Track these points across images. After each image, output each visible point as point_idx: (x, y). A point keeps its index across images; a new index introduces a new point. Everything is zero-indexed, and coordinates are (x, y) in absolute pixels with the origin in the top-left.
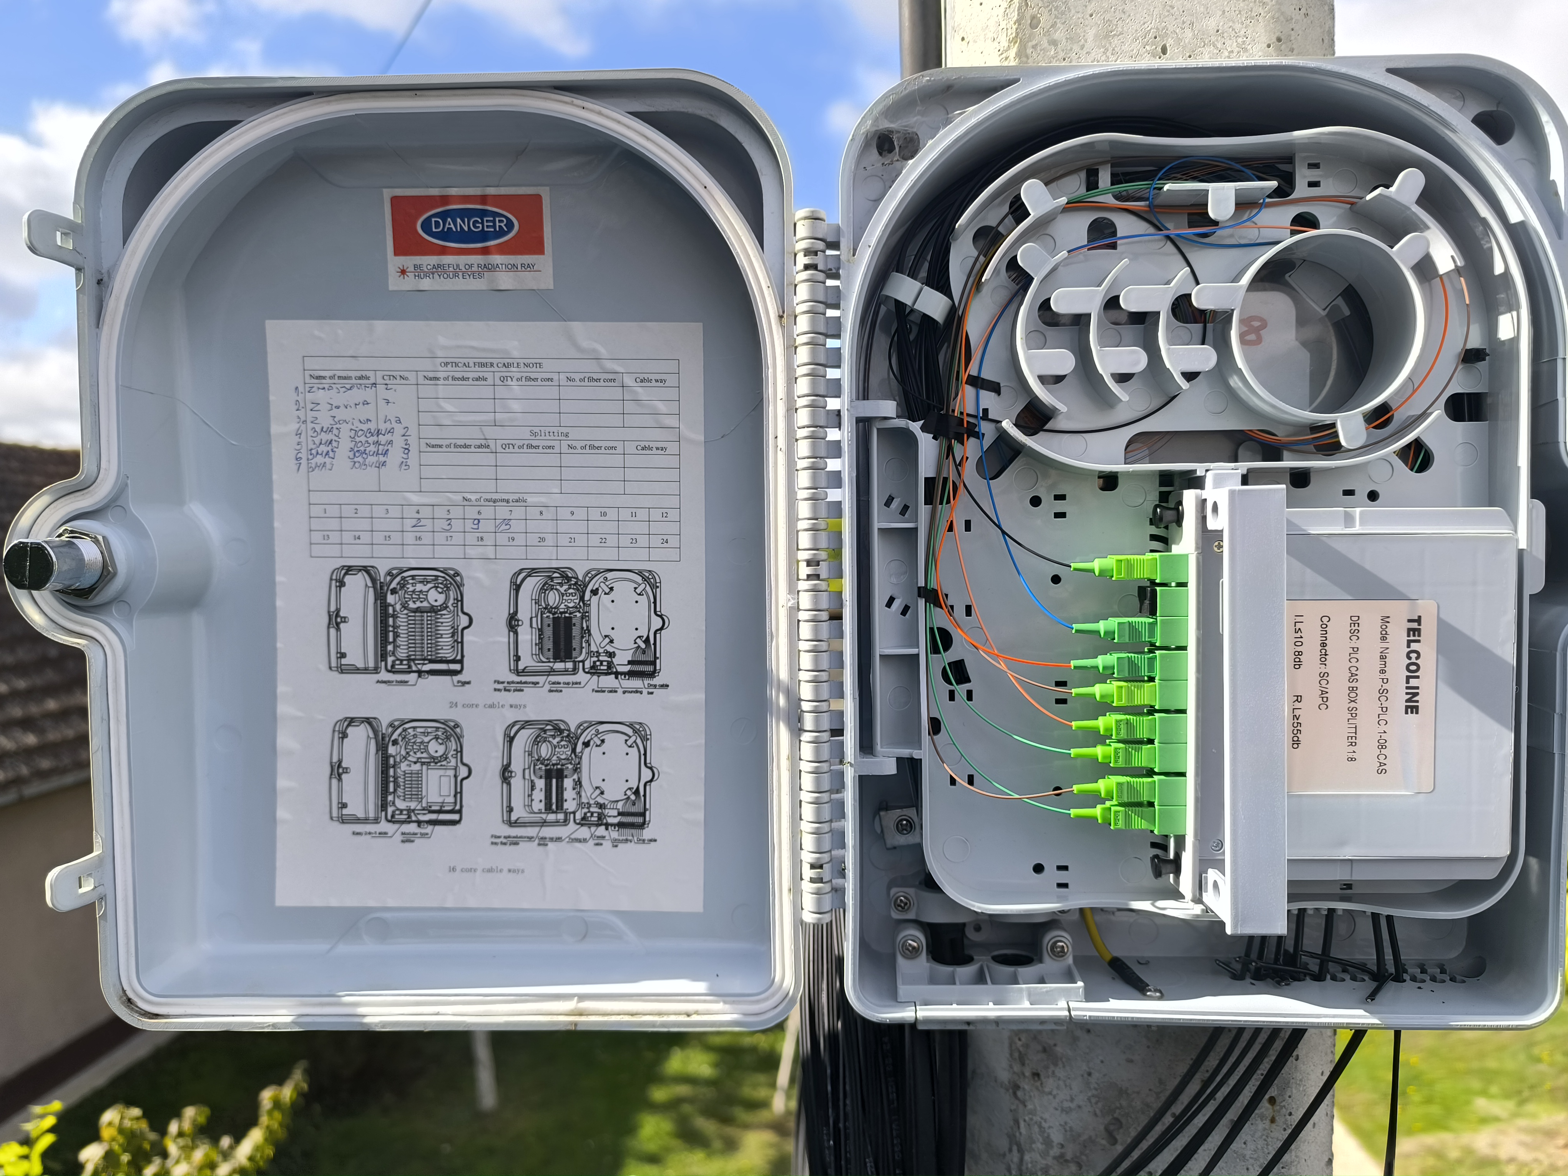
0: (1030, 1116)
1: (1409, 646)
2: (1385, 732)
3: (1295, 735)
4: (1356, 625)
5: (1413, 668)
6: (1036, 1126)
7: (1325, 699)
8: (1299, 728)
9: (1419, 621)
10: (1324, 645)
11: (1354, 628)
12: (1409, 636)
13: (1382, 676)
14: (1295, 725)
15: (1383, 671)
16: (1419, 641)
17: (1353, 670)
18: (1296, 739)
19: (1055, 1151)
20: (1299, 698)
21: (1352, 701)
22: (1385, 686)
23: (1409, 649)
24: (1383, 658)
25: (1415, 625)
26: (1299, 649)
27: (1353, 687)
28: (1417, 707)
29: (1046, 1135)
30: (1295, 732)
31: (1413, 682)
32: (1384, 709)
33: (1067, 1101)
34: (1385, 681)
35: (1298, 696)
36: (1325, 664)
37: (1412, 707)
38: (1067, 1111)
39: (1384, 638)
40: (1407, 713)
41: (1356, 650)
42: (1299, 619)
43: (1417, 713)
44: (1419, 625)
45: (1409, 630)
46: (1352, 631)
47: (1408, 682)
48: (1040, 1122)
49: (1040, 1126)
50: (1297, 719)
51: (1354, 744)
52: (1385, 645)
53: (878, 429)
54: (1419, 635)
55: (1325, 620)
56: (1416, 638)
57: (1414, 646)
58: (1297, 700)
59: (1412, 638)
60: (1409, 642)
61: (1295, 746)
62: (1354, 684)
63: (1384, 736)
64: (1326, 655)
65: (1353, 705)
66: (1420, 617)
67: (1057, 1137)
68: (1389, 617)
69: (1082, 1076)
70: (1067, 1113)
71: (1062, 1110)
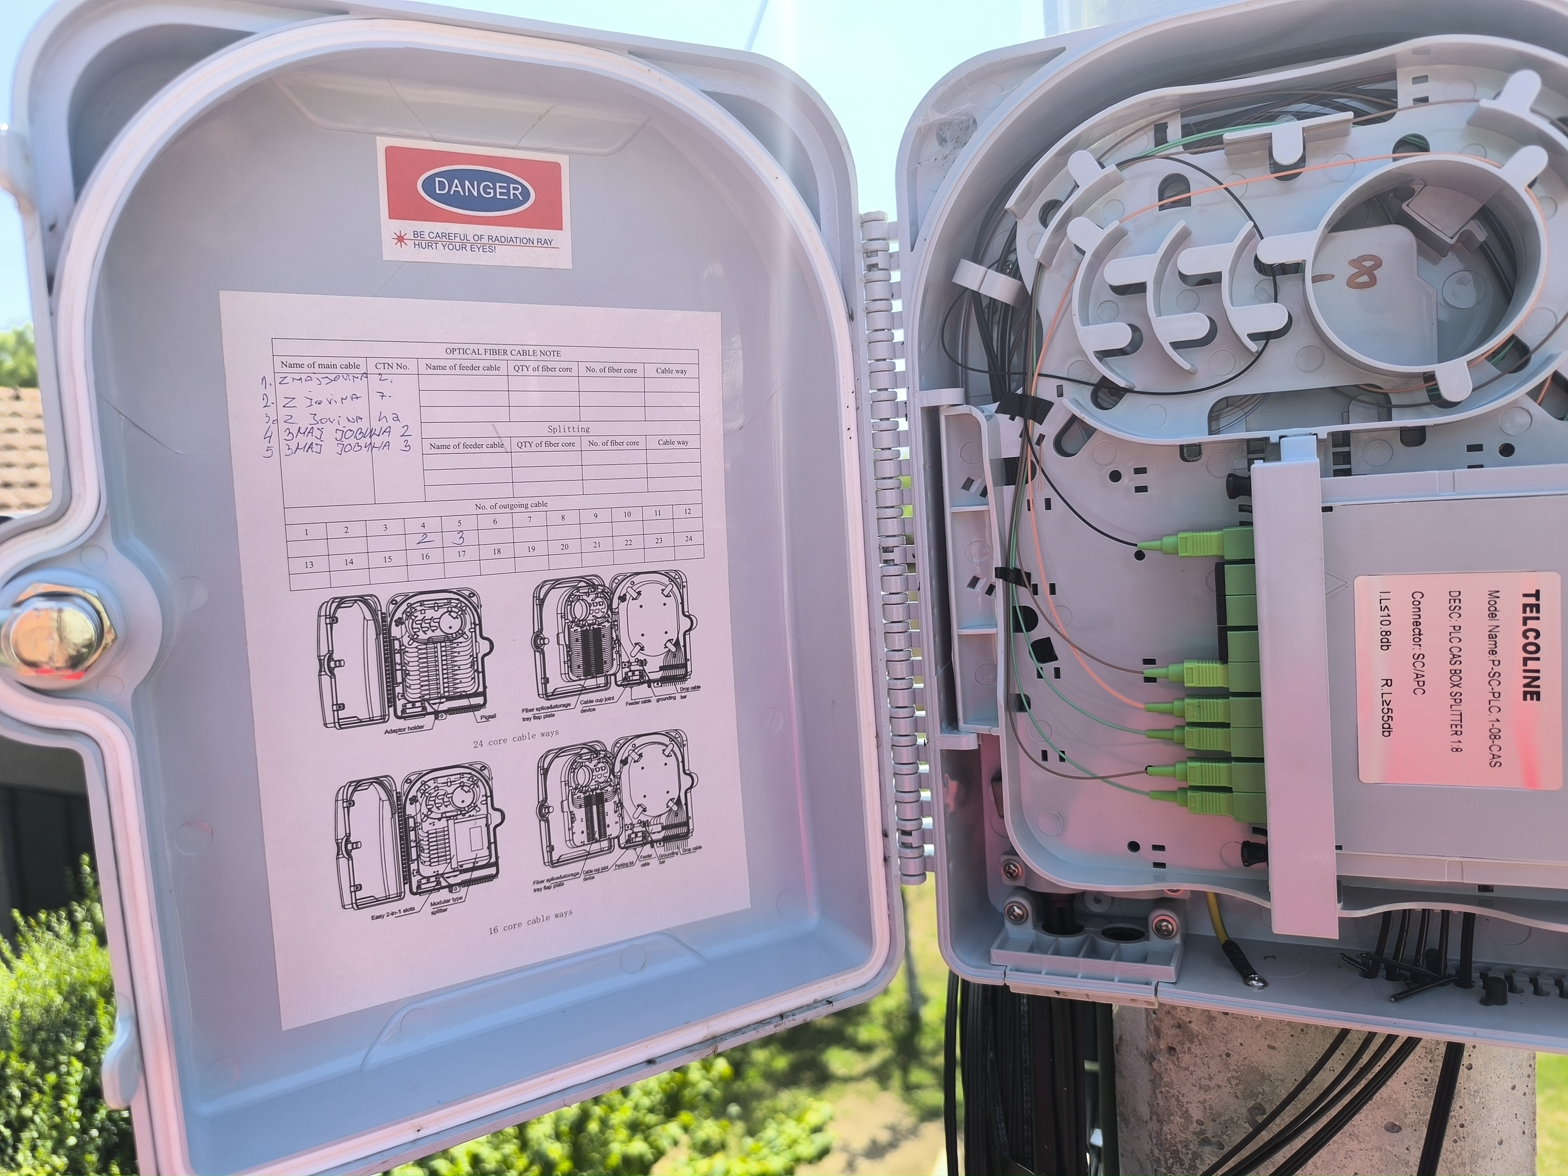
0: (1168, 1089)
1: (1525, 624)
2: (1498, 720)
3: (1386, 722)
4: (1457, 601)
5: (1531, 648)
6: (1174, 1100)
7: (1421, 683)
8: (1390, 714)
9: (1537, 595)
10: (1417, 623)
11: (1454, 605)
12: (1525, 611)
13: (1493, 657)
14: (1386, 711)
15: (1493, 652)
16: (1538, 618)
17: (1455, 651)
18: (1386, 726)
19: (1194, 1127)
20: (1389, 682)
21: (1454, 685)
22: (1496, 669)
23: (1525, 628)
24: (1492, 637)
25: (1532, 600)
26: (1386, 628)
27: (1455, 670)
28: (1538, 694)
29: (1184, 1109)
30: (1386, 718)
31: (1531, 665)
32: (1497, 695)
33: (1205, 1078)
34: (1496, 663)
35: (1387, 680)
36: (1420, 645)
37: (1532, 693)
38: (1205, 1089)
39: (1493, 616)
40: (1525, 699)
41: (1457, 628)
42: (1384, 596)
43: (1538, 699)
44: (1538, 599)
45: (1525, 606)
46: (1452, 608)
47: (1525, 664)
48: (1178, 1096)
49: (1178, 1100)
50: (1388, 705)
51: (1459, 733)
52: (1495, 623)
53: (947, 417)
54: (1538, 611)
55: (1418, 596)
56: (1534, 614)
57: (1531, 624)
58: (1387, 684)
59: (1528, 614)
60: (1525, 620)
61: (1386, 734)
62: (1457, 667)
63: (1497, 725)
64: (1420, 635)
65: (1456, 689)
66: (1538, 592)
67: (1196, 1113)
68: (1498, 592)
69: (1220, 1056)
70: (1206, 1091)
71: (1200, 1088)
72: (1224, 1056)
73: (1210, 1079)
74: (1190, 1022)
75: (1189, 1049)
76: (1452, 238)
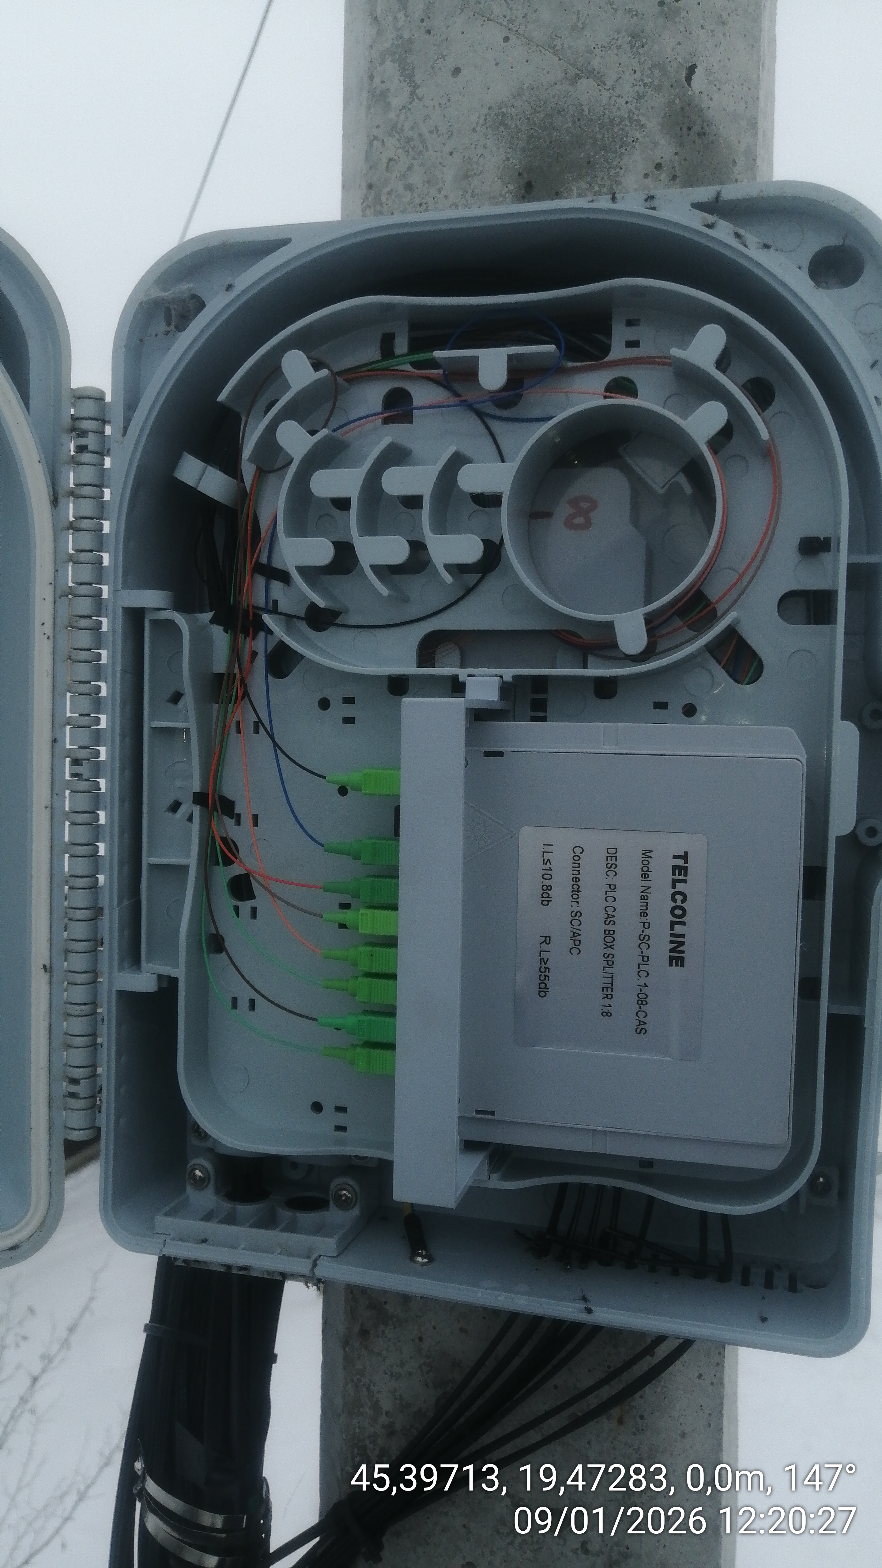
0: (358, 1377)
1: (674, 887)
2: (646, 985)
3: (542, 982)
4: (614, 859)
5: (678, 912)
6: (364, 1389)
7: (577, 943)
8: (546, 973)
9: (685, 857)
10: (576, 879)
11: (611, 862)
12: (674, 874)
13: (643, 919)
14: (543, 970)
15: (644, 914)
16: (685, 881)
17: (610, 910)
18: (543, 986)
19: (383, 1419)
20: (548, 939)
21: (608, 946)
22: (646, 932)
23: (674, 890)
24: (644, 898)
25: (681, 862)
26: (547, 882)
27: (609, 931)
28: (682, 959)
29: (374, 1400)
30: (543, 978)
31: (678, 929)
32: (645, 959)
33: (397, 1366)
34: (647, 925)
35: (546, 937)
36: (578, 902)
37: (677, 959)
38: (397, 1377)
39: (645, 876)
40: (671, 965)
41: (613, 887)
42: (548, 848)
43: (682, 965)
44: (686, 862)
45: (675, 868)
46: (609, 866)
47: (672, 929)
48: (369, 1386)
49: (368, 1389)
50: (545, 964)
51: (609, 997)
52: (646, 884)
53: (151, 621)
54: (686, 875)
55: (578, 851)
56: (682, 877)
57: (680, 887)
58: (545, 941)
59: (677, 877)
60: (674, 882)
61: (542, 994)
62: (610, 927)
63: (644, 990)
64: (579, 891)
65: (609, 951)
66: (686, 853)
67: (386, 1404)
68: (651, 851)
69: (413, 1340)
70: (397, 1379)
71: (392, 1375)
72: (417, 1340)
73: (402, 1365)
74: (386, 1303)
75: (383, 1332)
76: (662, 488)
